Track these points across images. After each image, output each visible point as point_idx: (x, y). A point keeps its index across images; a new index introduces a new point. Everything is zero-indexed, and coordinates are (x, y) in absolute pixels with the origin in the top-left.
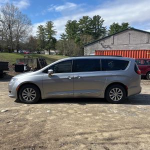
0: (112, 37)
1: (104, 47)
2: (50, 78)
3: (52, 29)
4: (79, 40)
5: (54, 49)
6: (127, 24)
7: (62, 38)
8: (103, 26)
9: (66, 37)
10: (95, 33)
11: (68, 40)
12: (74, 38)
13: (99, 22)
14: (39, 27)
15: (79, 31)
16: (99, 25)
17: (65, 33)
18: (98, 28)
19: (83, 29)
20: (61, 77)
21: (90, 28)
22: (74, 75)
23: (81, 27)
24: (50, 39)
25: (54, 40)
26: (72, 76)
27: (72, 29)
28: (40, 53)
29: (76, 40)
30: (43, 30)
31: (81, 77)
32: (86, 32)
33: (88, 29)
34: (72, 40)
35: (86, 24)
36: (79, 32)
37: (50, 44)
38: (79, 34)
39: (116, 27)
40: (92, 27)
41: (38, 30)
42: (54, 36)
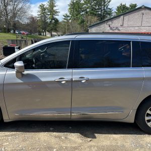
0: (122, 17)
1: (111, 29)
2: (20, 81)
3: (55, 8)
4: (83, 21)
5: (56, 30)
6: (135, 5)
7: (64, 19)
8: (109, 7)
9: (69, 18)
10: (101, 14)
11: (71, 22)
12: (78, 19)
13: (105, 2)
14: (40, 6)
15: (83, 11)
16: (105, 6)
17: (68, 14)
18: (104, 9)
19: (88, 10)
20: (43, 80)
21: (96, 9)
22: (72, 74)
23: (85, 7)
24: (52, 20)
25: (57, 21)
26: (67, 78)
27: (76, 9)
28: (41, 35)
29: (80, 21)
30: (45, 9)
31: (88, 80)
32: (91, 13)
33: (92, 10)
34: (75, 21)
35: (91, 4)
36: (83, 13)
37: (51, 26)
38: (83, 15)
39: (124, 8)
40: (97, 8)
41: (40, 10)
42: (56, 17)
